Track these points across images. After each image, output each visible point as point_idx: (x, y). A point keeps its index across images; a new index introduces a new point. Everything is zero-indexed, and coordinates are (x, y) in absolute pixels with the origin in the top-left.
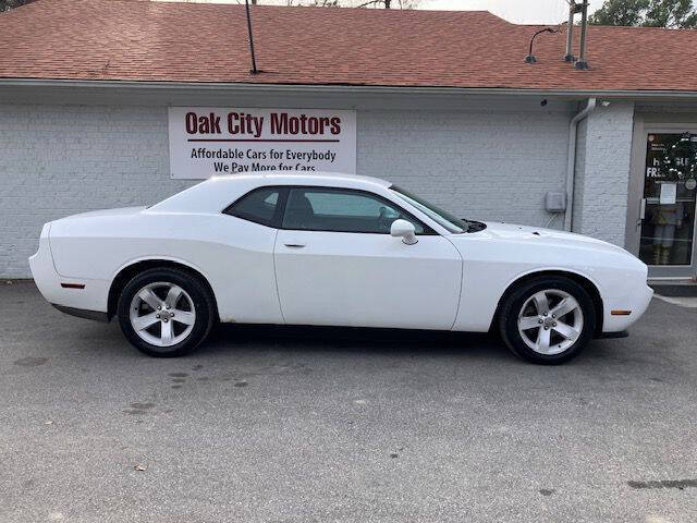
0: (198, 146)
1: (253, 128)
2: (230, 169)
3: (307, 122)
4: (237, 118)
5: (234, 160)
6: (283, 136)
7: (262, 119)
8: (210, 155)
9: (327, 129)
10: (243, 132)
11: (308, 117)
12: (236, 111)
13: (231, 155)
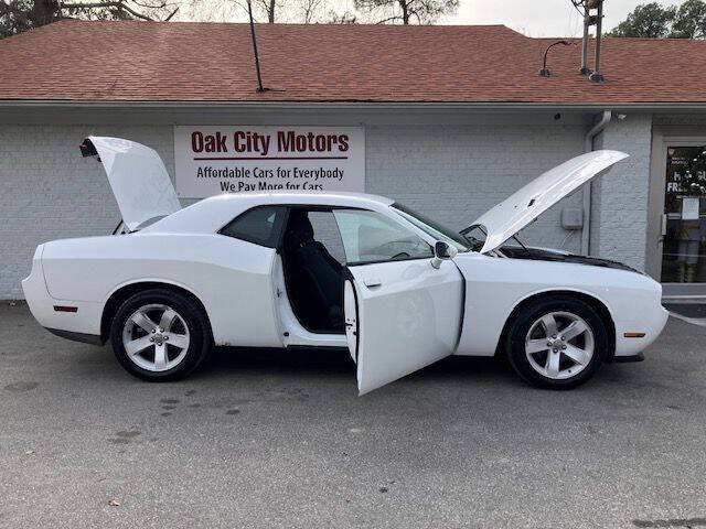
0: (204, 164)
1: (260, 146)
2: (237, 189)
3: (314, 140)
4: (243, 137)
5: (241, 179)
6: (290, 154)
7: (268, 137)
8: (217, 174)
9: (335, 147)
10: (249, 150)
11: (316, 134)
12: (244, 129)
13: (237, 173)
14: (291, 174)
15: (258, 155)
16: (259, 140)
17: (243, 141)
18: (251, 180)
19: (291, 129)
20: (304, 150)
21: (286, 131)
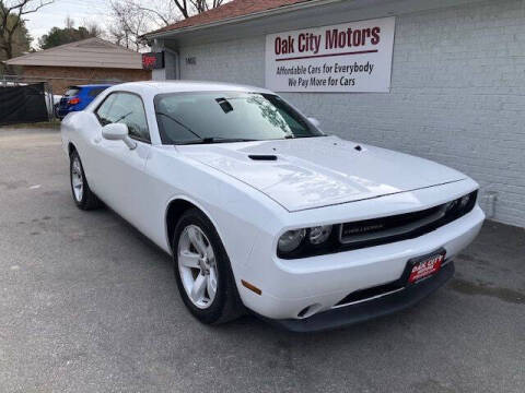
0: (280, 64)
2: (297, 83)
3: (352, 35)
4: (304, 38)
6: (334, 51)
7: (320, 36)
10: (307, 50)
11: (353, 30)
12: (304, 32)
13: (299, 70)
14: (333, 70)
15: (312, 53)
16: (314, 40)
17: (303, 42)
18: (306, 77)
19: (336, 27)
20: (343, 46)
21: (332, 29)
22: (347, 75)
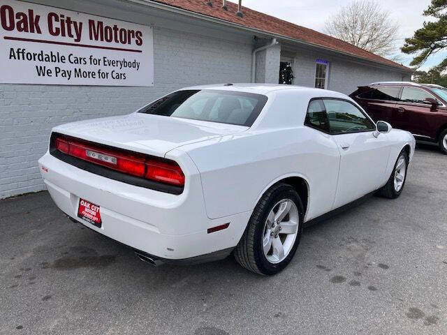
0: (16, 45)
1: (73, 32)
2: (54, 73)
3: (118, 32)
4: (57, 20)
5: (57, 64)
6: (99, 43)
7: (81, 24)
8: (31, 57)
9: (133, 40)
10: (63, 35)
11: (119, 28)
12: (58, 12)
13: (52, 58)
14: (102, 62)
15: (72, 41)
16: (72, 25)
17: (56, 25)
18: (67, 66)
19: (101, 19)
20: (110, 41)
21: (96, 20)
22: (117, 70)
